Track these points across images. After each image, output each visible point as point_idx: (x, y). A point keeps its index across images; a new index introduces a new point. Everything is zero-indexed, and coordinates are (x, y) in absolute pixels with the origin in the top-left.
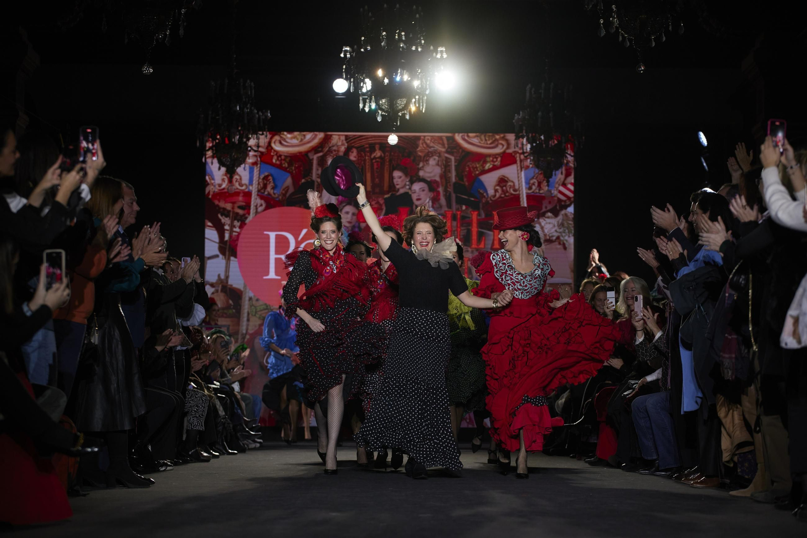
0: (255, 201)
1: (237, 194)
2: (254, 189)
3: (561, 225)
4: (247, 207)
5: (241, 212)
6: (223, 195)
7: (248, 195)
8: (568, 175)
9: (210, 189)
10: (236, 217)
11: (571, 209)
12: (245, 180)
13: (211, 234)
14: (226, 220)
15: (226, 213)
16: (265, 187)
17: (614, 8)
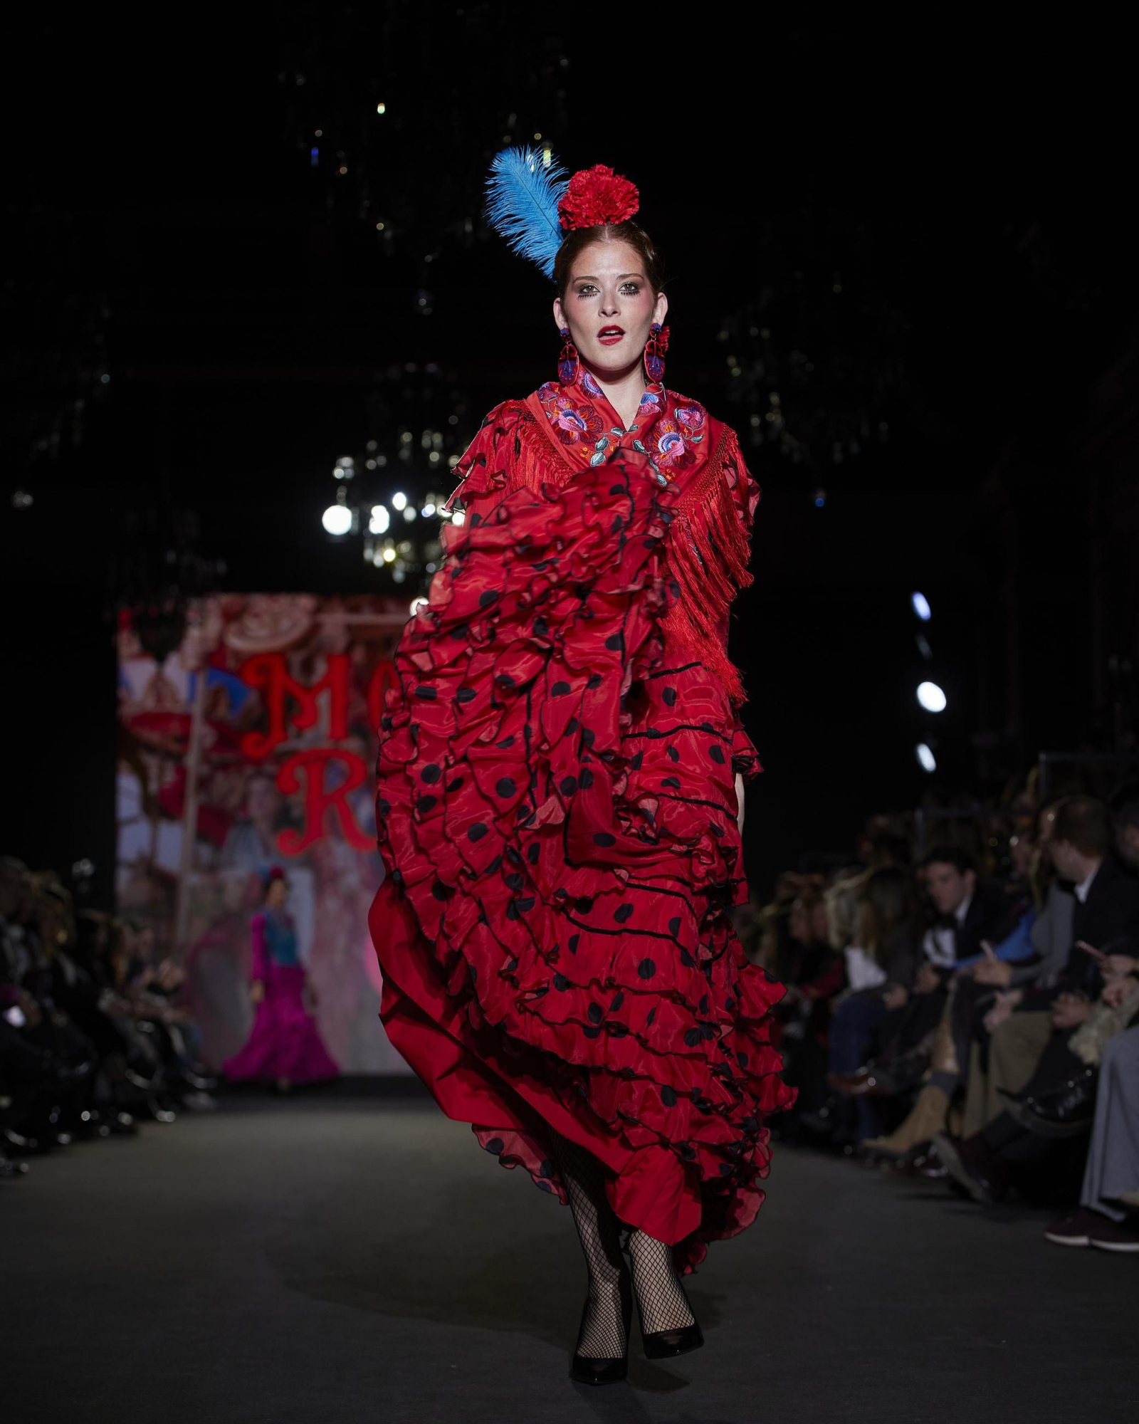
0: (199, 729)
1: (167, 717)
2: (197, 710)
4: (185, 739)
5: (175, 747)
6: (149, 719)
7: (186, 720)
9: (127, 711)
10: (168, 755)
12: (183, 695)
13: (128, 784)
14: (151, 762)
15: (151, 749)
16: (214, 706)
17: (775, 399)
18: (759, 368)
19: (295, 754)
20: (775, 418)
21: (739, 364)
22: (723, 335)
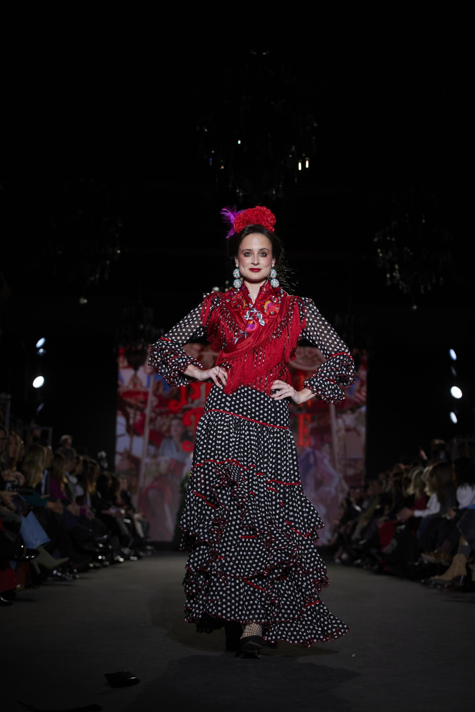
0: (151, 398)
1: (138, 393)
2: (150, 390)
3: (357, 419)
4: (145, 402)
5: (141, 405)
6: (130, 394)
7: (146, 394)
8: (362, 385)
9: (121, 390)
10: (138, 409)
11: (364, 409)
12: (145, 384)
13: (121, 420)
14: (131, 411)
15: (131, 406)
16: (158, 389)
17: (397, 267)
18: (390, 254)
19: (190, 409)
20: (397, 275)
21: (382, 252)
22: (376, 240)
